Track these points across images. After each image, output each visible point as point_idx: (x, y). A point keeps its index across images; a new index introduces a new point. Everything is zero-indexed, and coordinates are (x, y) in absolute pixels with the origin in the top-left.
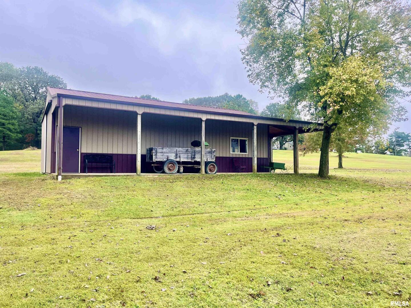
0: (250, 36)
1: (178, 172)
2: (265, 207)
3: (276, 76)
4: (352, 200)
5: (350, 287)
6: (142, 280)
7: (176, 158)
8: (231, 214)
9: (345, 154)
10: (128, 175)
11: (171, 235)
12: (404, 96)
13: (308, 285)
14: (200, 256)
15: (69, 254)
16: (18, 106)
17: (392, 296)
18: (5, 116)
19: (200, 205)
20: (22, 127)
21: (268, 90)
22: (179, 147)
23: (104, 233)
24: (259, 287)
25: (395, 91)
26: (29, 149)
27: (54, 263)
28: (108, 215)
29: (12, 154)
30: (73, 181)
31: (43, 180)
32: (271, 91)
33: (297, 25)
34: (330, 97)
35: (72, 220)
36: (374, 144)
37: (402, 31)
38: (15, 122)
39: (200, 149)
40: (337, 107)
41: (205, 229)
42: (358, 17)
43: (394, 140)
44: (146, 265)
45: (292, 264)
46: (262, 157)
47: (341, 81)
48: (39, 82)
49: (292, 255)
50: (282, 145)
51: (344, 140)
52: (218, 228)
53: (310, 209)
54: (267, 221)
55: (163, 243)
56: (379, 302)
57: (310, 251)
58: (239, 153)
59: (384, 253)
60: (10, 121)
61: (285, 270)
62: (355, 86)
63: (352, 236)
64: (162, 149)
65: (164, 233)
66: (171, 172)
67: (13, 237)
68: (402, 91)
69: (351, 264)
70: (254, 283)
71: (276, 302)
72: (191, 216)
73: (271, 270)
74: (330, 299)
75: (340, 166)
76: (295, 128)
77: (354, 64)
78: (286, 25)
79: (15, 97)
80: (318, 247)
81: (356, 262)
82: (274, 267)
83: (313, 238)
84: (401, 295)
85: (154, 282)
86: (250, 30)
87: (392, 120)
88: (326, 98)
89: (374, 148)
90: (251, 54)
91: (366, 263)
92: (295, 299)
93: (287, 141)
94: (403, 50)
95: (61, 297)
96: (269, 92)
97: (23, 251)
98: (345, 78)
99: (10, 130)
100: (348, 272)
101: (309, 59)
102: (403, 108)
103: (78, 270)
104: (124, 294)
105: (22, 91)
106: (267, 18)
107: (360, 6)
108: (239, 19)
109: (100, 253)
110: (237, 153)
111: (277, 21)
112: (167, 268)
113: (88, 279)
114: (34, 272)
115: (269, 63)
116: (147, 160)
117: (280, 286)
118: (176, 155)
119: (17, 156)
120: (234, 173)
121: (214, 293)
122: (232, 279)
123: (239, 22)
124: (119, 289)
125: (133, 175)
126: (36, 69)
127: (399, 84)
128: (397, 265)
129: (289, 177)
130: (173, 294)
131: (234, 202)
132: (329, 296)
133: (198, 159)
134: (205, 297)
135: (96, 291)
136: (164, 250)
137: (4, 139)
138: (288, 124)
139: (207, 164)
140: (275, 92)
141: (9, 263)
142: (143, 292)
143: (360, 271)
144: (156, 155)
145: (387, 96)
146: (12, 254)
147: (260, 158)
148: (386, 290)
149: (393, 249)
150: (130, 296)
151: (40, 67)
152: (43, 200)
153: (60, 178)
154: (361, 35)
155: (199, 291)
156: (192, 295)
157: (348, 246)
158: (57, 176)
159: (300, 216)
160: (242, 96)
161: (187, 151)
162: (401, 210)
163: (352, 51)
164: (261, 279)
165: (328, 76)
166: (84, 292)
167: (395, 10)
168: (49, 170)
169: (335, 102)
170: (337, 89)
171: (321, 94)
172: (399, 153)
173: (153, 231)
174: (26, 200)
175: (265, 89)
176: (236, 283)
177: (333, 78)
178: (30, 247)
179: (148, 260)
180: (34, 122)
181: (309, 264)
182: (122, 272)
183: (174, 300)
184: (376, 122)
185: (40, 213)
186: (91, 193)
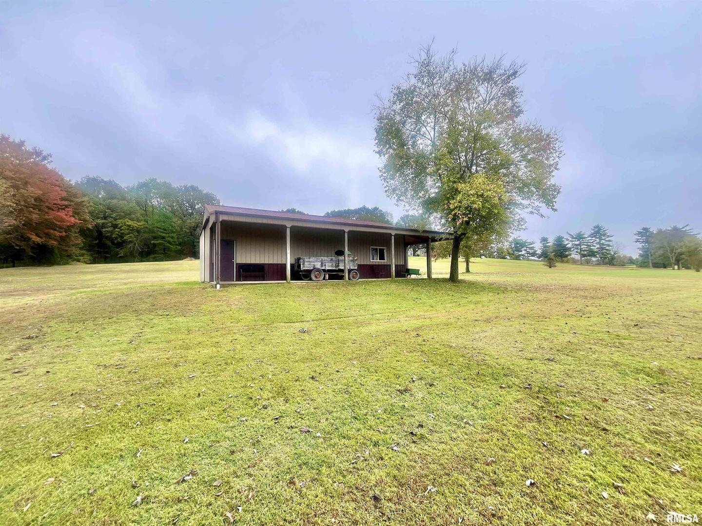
0: (387, 156)
1: (324, 279)
2: (404, 309)
3: (410, 191)
4: (480, 301)
5: (485, 381)
6: (300, 379)
7: (322, 266)
8: (374, 317)
9: (472, 259)
10: (279, 283)
11: (322, 337)
12: (524, 209)
13: (448, 380)
14: (350, 357)
15: (233, 355)
16: (176, 221)
17: (523, 389)
18: (165, 230)
19: (346, 309)
20: (181, 240)
21: (404, 203)
22: (324, 257)
23: (262, 337)
24: (405, 383)
25: (515, 204)
26: (187, 259)
27: (220, 365)
28: (264, 320)
29: (172, 264)
30: (230, 289)
31: (203, 289)
32: (406, 204)
33: (428, 146)
34: (459, 210)
35: (232, 324)
36: (496, 250)
37: (522, 150)
38: (174, 235)
39: (343, 258)
40: (466, 219)
41: (352, 331)
42: (482, 138)
43: (513, 246)
44: (303, 366)
45: (432, 361)
46: (399, 264)
47: (469, 196)
48: (195, 199)
49: (432, 353)
50: (415, 252)
51: (471, 247)
52: (364, 330)
53: (444, 311)
54: (407, 323)
55: (316, 345)
56: (511, 394)
57: (448, 350)
58: (378, 261)
59: (512, 349)
60: (170, 235)
61: (426, 367)
62: (481, 200)
63: (482, 335)
64: (309, 258)
65: (316, 336)
66: (317, 280)
67: (181, 342)
68: (522, 203)
69: (484, 360)
70: (400, 379)
71: (422, 396)
72: (339, 319)
73: (415, 367)
74: (468, 392)
75: (468, 271)
76: (428, 237)
77: (480, 180)
78: (418, 145)
79: (173, 212)
80: (454, 345)
81: (488, 358)
82: (416, 365)
83: (449, 338)
84: (531, 388)
85: (311, 381)
86: (387, 150)
87: (513, 229)
88: (456, 211)
89: (496, 253)
90: (388, 171)
91: (497, 359)
92: (437, 393)
93: (419, 249)
94: (522, 167)
95: (230, 396)
96: (405, 205)
97: (191, 354)
98: (472, 193)
99: (169, 242)
100: (482, 367)
101: (440, 176)
102: (523, 219)
103: (243, 370)
104: (286, 392)
105: (180, 207)
106: (401, 140)
107: (484, 128)
108: (377, 141)
109: (260, 355)
110: (377, 261)
111: (410, 142)
112: (322, 368)
113: (253, 379)
114: (204, 373)
115: (403, 179)
116: (296, 268)
117: (423, 382)
118: (322, 264)
119: (176, 266)
120: (375, 279)
121: (366, 389)
122: (381, 377)
123: (377, 144)
124: (281, 387)
125: (284, 283)
126: (192, 187)
127: (519, 198)
128: (525, 360)
129: (424, 282)
130: (330, 391)
131: (377, 307)
132: (467, 390)
133: (342, 267)
134: (358, 393)
135: (261, 390)
136: (317, 351)
137: (164, 251)
138: (422, 235)
139: (350, 271)
140: (409, 206)
141: (180, 366)
142: (303, 390)
143: (492, 366)
144: (304, 264)
145: (509, 209)
146: (182, 357)
147: (398, 265)
148: (517, 383)
149: (520, 346)
150: (292, 394)
151: (195, 185)
152: (204, 307)
153: (218, 286)
154: (485, 154)
155: (352, 388)
156: (347, 392)
157: (480, 344)
158: (216, 285)
159: (436, 317)
160: (378, 208)
161: (332, 259)
162: (523, 310)
163: (476, 169)
164: (406, 376)
165: (457, 191)
166: (251, 390)
167: (515, 131)
168: (207, 279)
169: (464, 214)
170: (465, 203)
171: (451, 207)
172: (517, 258)
173: (306, 334)
174: (190, 307)
175: (400, 202)
176: (384, 380)
177: (461, 193)
178: (197, 351)
179: (304, 360)
180: (191, 235)
181: (447, 361)
182: (281, 372)
183: (331, 396)
184: (499, 231)
185: (204, 318)
186: (247, 300)
